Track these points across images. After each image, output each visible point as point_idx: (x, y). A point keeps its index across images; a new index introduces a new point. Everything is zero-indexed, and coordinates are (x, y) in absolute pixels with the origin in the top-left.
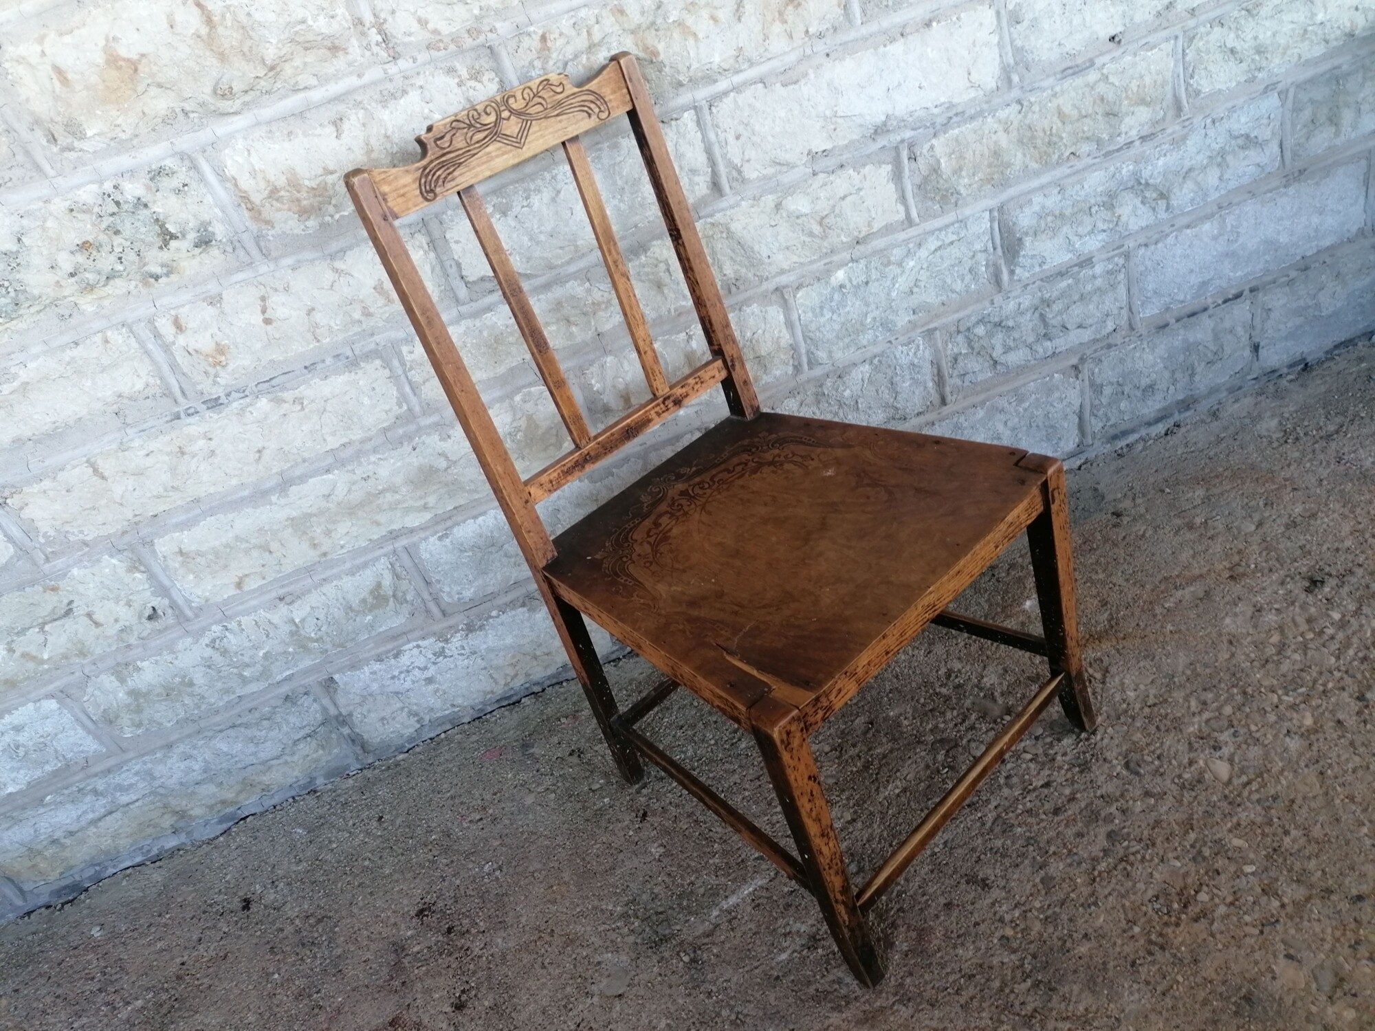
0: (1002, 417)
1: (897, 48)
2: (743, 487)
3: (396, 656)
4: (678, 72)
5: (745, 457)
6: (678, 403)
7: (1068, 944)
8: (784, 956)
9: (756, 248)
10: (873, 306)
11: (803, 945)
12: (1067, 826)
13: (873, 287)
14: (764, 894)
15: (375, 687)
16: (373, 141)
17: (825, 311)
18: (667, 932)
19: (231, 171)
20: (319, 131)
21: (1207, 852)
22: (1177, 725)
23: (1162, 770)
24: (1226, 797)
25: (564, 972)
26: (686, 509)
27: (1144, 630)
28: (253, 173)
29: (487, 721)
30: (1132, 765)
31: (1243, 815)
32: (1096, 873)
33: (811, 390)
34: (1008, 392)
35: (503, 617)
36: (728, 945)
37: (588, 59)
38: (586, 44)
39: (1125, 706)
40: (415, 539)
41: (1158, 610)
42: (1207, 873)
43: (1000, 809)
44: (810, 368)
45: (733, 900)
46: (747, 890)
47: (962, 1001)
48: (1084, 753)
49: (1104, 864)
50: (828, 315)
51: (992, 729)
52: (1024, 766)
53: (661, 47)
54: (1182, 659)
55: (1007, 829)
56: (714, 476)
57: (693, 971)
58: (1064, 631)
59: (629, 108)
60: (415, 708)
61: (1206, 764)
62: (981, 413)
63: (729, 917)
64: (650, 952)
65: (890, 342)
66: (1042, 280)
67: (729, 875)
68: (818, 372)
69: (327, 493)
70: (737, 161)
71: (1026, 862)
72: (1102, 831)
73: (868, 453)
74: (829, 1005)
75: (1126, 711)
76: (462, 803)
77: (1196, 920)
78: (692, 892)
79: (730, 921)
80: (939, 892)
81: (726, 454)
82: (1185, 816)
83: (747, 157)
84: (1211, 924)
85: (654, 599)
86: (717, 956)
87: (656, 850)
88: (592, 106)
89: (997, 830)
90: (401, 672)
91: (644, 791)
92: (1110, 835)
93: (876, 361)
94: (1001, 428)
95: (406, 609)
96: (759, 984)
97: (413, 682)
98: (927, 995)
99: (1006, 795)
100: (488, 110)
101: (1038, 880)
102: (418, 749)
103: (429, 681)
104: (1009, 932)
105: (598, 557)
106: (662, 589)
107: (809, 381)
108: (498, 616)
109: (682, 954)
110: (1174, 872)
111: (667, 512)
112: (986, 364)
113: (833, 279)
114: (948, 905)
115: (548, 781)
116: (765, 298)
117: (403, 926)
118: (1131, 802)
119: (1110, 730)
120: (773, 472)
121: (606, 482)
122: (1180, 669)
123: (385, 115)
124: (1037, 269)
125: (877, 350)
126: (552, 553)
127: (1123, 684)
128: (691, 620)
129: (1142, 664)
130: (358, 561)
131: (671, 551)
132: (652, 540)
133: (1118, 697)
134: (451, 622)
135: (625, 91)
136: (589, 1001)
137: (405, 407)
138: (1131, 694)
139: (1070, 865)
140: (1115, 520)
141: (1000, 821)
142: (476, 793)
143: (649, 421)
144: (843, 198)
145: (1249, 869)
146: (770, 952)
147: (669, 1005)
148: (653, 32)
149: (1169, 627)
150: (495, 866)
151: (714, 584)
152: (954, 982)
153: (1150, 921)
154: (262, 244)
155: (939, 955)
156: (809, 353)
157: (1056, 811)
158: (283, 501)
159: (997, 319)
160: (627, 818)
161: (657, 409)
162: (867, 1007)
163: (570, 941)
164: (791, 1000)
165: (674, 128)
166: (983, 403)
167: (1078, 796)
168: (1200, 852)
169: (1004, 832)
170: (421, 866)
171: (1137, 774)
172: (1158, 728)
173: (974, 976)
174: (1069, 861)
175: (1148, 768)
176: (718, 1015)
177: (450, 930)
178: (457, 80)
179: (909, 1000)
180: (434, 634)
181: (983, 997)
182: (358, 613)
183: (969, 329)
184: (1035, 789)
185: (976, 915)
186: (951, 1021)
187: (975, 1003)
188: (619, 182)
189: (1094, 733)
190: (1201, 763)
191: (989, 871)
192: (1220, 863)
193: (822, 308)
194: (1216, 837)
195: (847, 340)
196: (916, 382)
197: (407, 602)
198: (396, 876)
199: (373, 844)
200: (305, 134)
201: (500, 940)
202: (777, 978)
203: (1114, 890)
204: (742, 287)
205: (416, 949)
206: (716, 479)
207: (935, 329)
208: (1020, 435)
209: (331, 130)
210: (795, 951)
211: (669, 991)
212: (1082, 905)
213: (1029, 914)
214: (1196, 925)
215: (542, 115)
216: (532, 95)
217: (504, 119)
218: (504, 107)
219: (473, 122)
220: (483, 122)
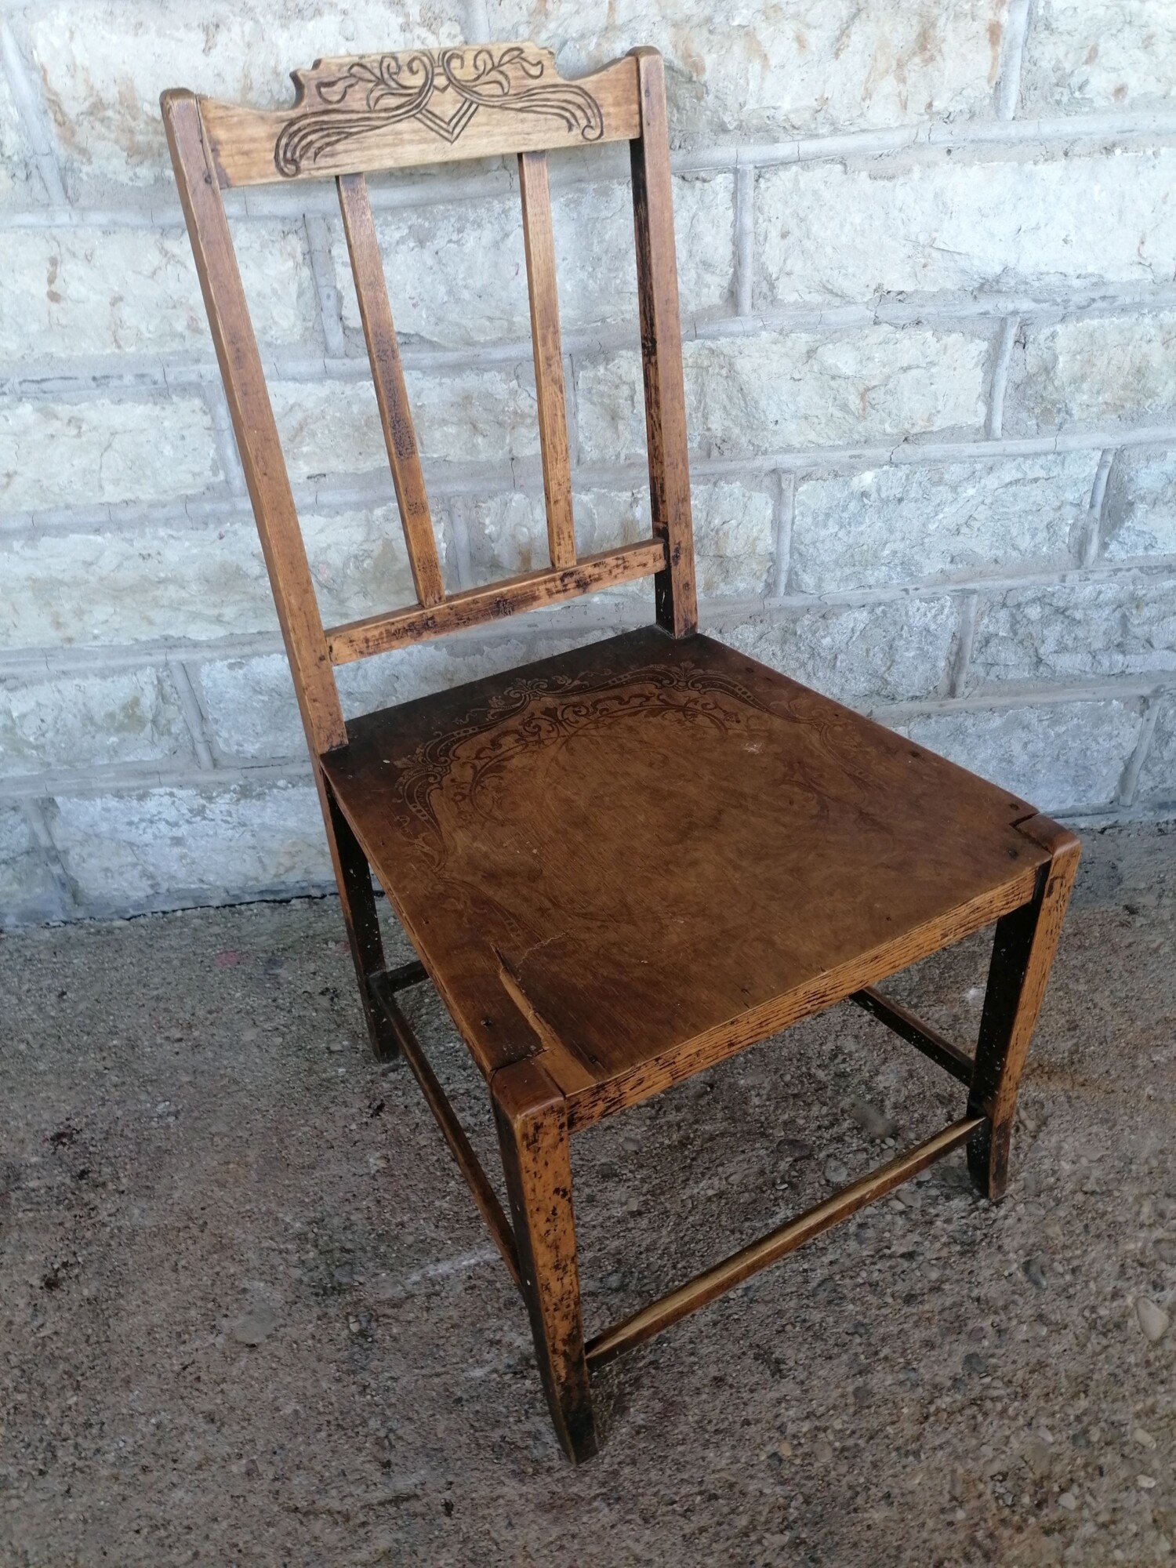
0: (1024, 735)
1: (1051, 171)
2: (630, 729)
3: (141, 798)
4: (725, 108)
5: (651, 688)
6: (583, 585)
7: (860, 1501)
8: (478, 1373)
9: (763, 403)
10: (898, 535)
11: (509, 1366)
12: (916, 1325)
13: (907, 509)
14: (487, 1274)
15: (104, 827)
16: (255, 74)
17: (831, 522)
18: (345, 1280)
19: (41, 56)
20: (181, 34)
21: (1095, 1435)
22: (1114, 1233)
23: (1071, 1291)
24: (1148, 1363)
25: (197, 1286)
26: (543, 735)
27: (1113, 1082)
28: (72, 69)
29: (240, 913)
30: (1034, 1269)
31: (1164, 1399)
32: (932, 1409)
33: (780, 622)
34: (1045, 704)
35: (291, 792)
36: (414, 1329)
37: (598, 45)
38: (603, 22)
39: (1052, 1180)
40: (197, 656)
41: (1142, 1061)
42: (1086, 1465)
43: (836, 1268)
44: (787, 593)
45: (444, 1268)
46: (468, 1261)
47: (687, 1531)
48: (975, 1228)
49: (948, 1399)
50: (833, 528)
51: (865, 1150)
52: (889, 1217)
53: (709, 60)
54: (1152, 1141)
55: (836, 1299)
56: (599, 701)
57: (356, 1349)
58: (1003, 1065)
59: (634, 135)
60: (151, 869)
61: (1136, 1304)
62: (997, 722)
63: (431, 1290)
64: (312, 1300)
65: (906, 590)
66: (1141, 569)
67: (453, 1230)
68: (796, 601)
69: (89, 559)
70: (773, 269)
71: (845, 1357)
72: (962, 1350)
73: (815, 737)
74: (511, 1466)
75: (1051, 1189)
76: (166, 1010)
77: (1048, 1532)
78: (397, 1237)
79: (429, 1296)
80: (713, 1358)
81: (625, 677)
82: (1082, 1370)
83: (788, 268)
84: (1068, 1545)
85: (444, 851)
86: (395, 1339)
87: (375, 1161)
88: (579, 114)
89: (822, 1296)
90: (142, 820)
91: (392, 1076)
92: (970, 1359)
93: (879, 611)
94: (1017, 748)
95: (166, 743)
96: (432, 1400)
97: (155, 837)
98: (644, 1502)
99: (850, 1251)
100: (415, 65)
101: (850, 1389)
102: (142, 921)
103: (177, 841)
104: (786, 1451)
105: (398, 764)
106: (461, 838)
107: (780, 609)
108: (285, 789)
109: (352, 1319)
110: (1040, 1447)
111: (516, 732)
112: (1027, 660)
113: (855, 480)
114: (718, 1381)
115: (281, 1019)
116: (754, 478)
117: (30, 1147)
118: (1014, 1322)
119: (1021, 1208)
120: (679, 721)
121: (470, 660)
122: (1145, 1154)
123: (281, 38)
124: (1140, 552)
125: (885, 596)
126: (341, 739)
127: (1060, 1148)
128: (480, 901)
129: (1095, 1129)
130: (113, 663)
131: (498, 789)
132: (479, 764)
133: (1047, 1165)
134: (223, 777)
135: (635, 107)
136: (211, 1339)
137: (221, 477)
138: (1066, 1167)
139: (901, 1383)
140: (1125, 916)
141: (829, 1285)
142: (189, 1002)
143: (534, 598)
144: (905, 369)
145: (1146, 1482)
146: (464, 1360)
147: (308, 1384)
148: (705, 33)
149: (1149, 1090)
150: (173, 1109)
151: (535, 856)
152: (687, 1496)
153: (982, 1509)
154: (70, 181)
155: (680, 1448)
156: (792, 572)
157: (910, 1299)
158: (28, 553)
159: (1061, 604)
160: (359, 1103)
161: (550, 585)
162: (558, 1489)
163: (222, 1246)
164: (464, 1439)
165: (698, 192)
166: (1005, 709)
167: (947, 1287)
168: (1085, 1432)
169: (830, 1302)
170: (84, 1074)
171: (1037, 1283)
172: (1086, 1226)
173: (715, 1497)
174: (902, 1377)
175: (1053, 1281)
176: (364, 1423)
177: (83, 1174)
178: (401, 20)
179: (618, 1499)
180: (197, 786)
181: (717, 1534)
182: (99, 728)
183: (1019, 605)
184: (891, 1256)
185: (750, 1409)
186: (662, 1555)
187: (704, 1540)
188: (597, 249)
189: (998, 1204)
190: (1130, 1300)
191: (790, 1352)
192: (1109, 1458)
193: (828, 515)
194: (1115, 1418)
195: (848, 571)
196: (923, 655)
197: (170, 733)
198: (50, 1077)
199: (40, 1024)
200: (160, 33)
201: (136, 1212)
202: (459, 1400)
203: (947, 1442)
204: (726, 453)
205: (33, 1184)
206: (599, 707)
207: (974, 592)
208: (1039, 766)
209: (198, 37)
210: (495, 1371)
211: (315, 1365)
212: (898, 1449)
213: (822, 1435)
214: (1045, 1539)
215: (497, 102)
216: (489, 66)
217: (436, 88)
218: (441, 70)
219: (386, 76)
220: (401, 82)
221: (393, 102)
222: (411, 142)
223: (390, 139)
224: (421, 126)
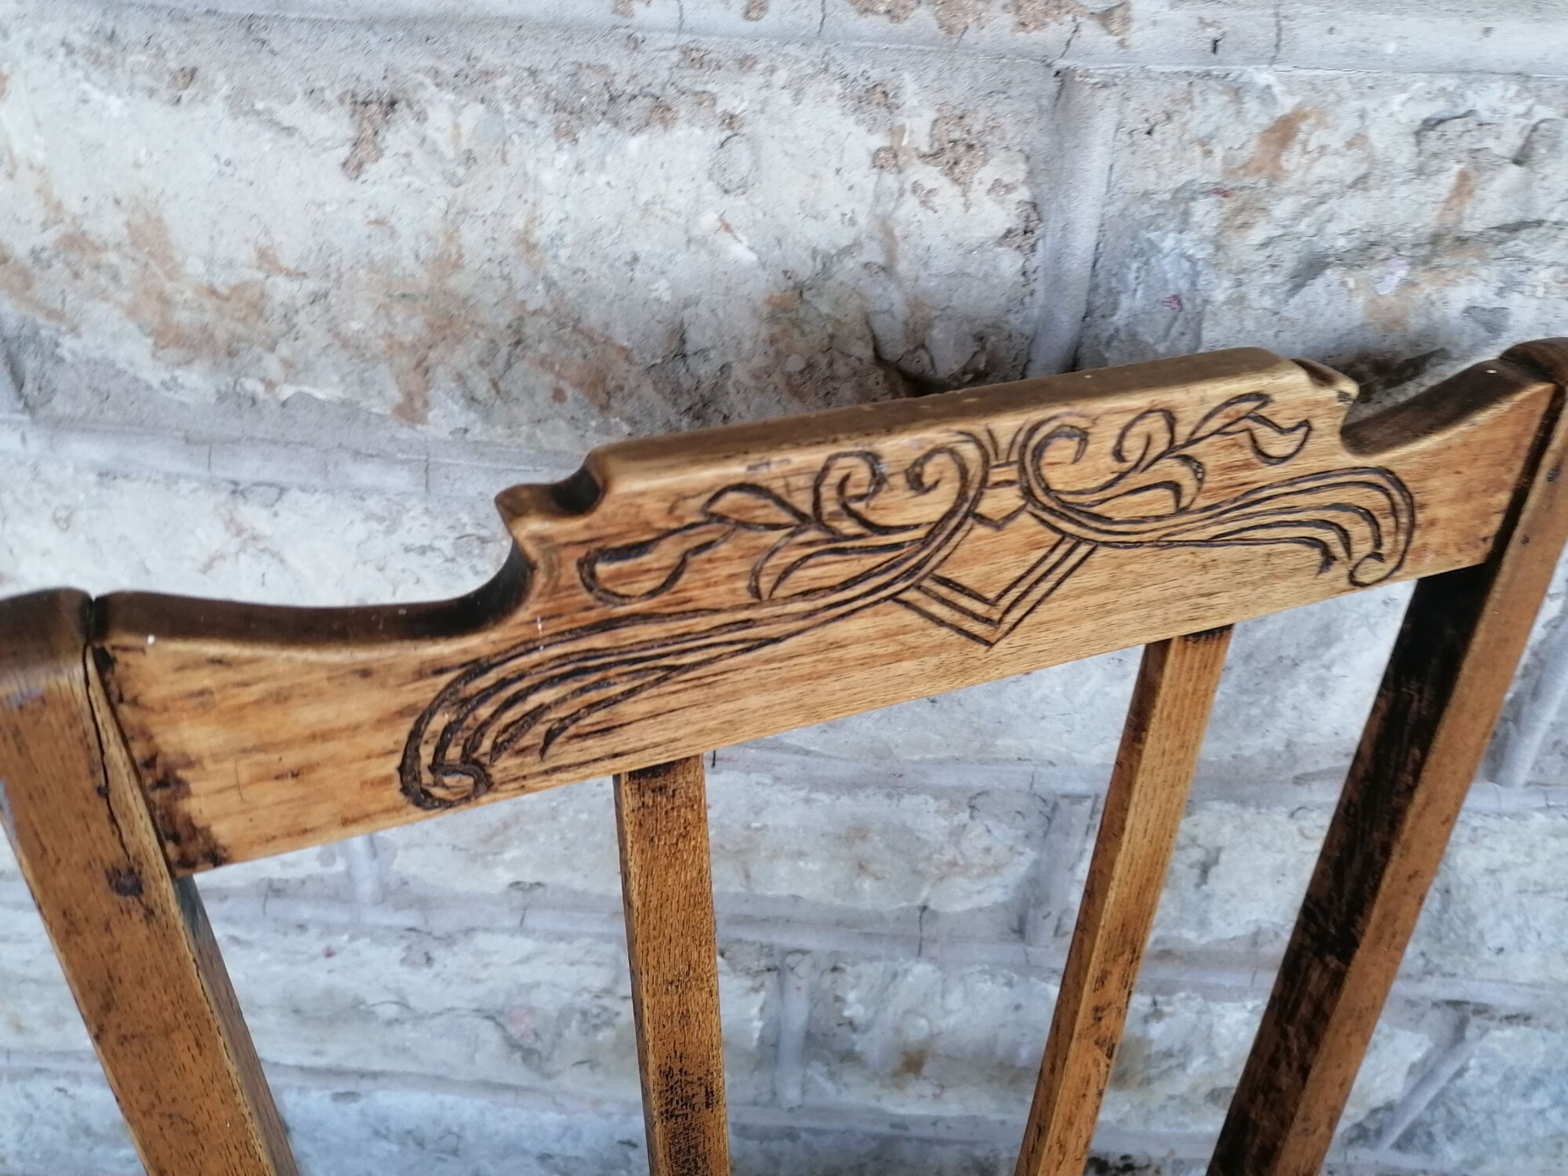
17: (1539, 1092)
50: (1539, 1102)
68: (1415, 1162)
88: (1360, 531)
100: (930, 473)
116: (1409, 1007)
123: (550, 164)
135: (1504, 498)
154: (30, 364)
156: (1421, 1128)
209: (336, 127)
215: (1151, 531)
216: (1160, 444)
217: (982, 519)
218: (1011, 473)
219: (830, 506)
220: (875, 518)
221: (840, 569)
222: (866, 662)
223: (806, 664)
224: (910, 618)
